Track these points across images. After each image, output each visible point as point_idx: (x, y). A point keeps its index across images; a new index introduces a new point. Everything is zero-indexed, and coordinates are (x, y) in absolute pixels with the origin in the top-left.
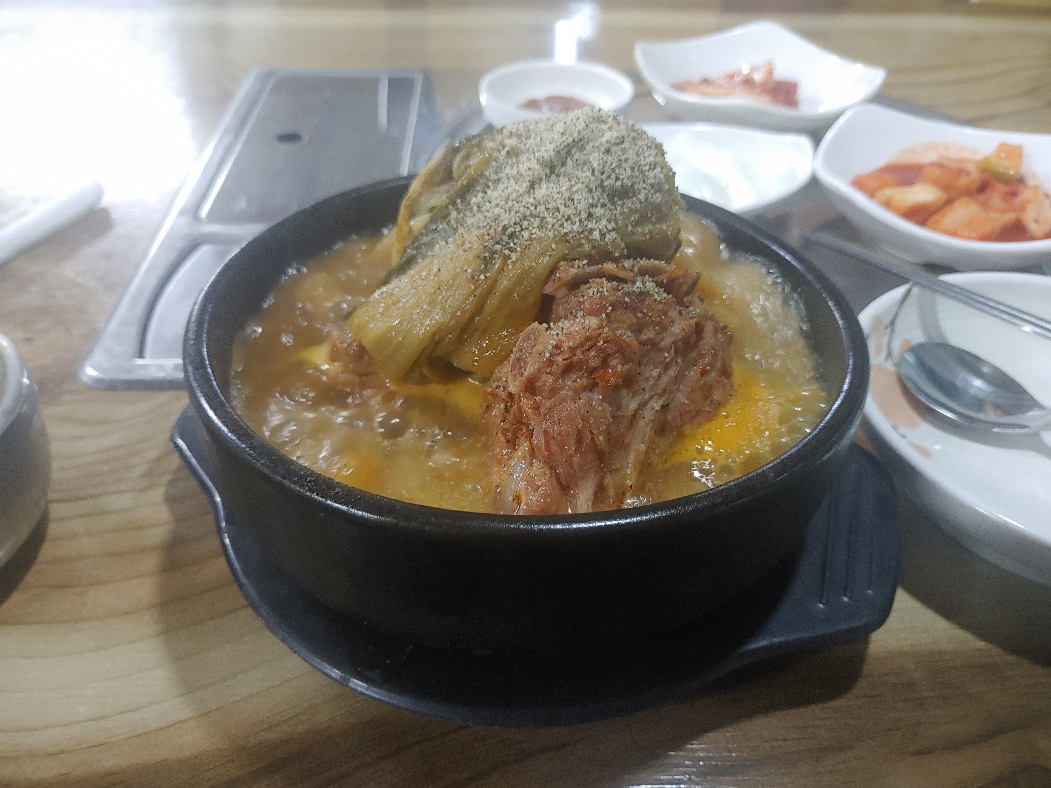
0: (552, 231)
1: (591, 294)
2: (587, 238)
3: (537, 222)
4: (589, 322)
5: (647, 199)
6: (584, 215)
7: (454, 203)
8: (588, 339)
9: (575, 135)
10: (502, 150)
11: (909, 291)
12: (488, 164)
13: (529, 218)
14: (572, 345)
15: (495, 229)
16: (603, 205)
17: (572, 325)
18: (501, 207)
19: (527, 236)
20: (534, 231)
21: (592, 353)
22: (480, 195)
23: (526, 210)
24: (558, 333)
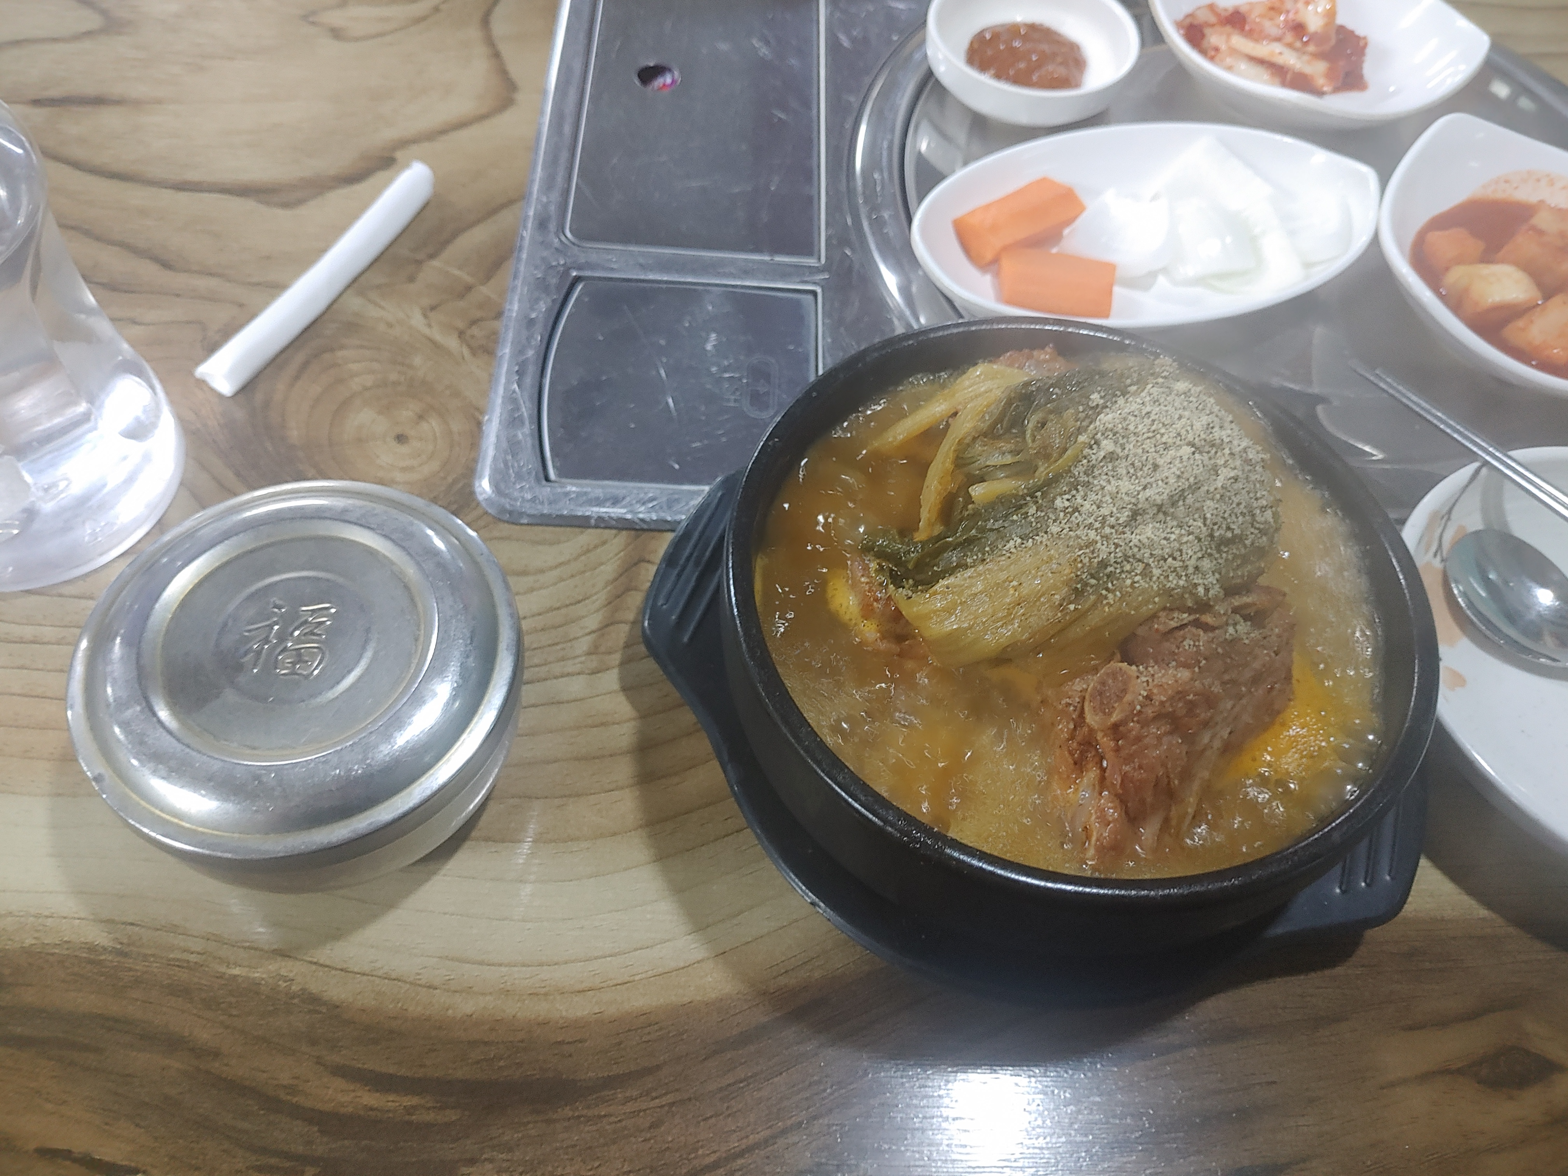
0: (1157, 583)
1: (1187, 647)
2: (1191, 593)
3: (1140, 567)
4: (1181, 674)
5: (1253, 544)
6: (1191, 570)
7: (1033, 496)
8: (1179, 692)
9: (1192, 480)
10: (1095, 446)
11: (1477, 472)
12: (1077, 460)
13: (1131, 560)
14: (1163, 699)
15: (1090, 559)
16: (1210, 555)
17: (1163, 675)
18: (1096, 529)
19: (1128, 582)
20: (1137, 578)
21: (1180, 705)
22: (1067, 497)
23: (1128, 548)
24: (1147, 681)
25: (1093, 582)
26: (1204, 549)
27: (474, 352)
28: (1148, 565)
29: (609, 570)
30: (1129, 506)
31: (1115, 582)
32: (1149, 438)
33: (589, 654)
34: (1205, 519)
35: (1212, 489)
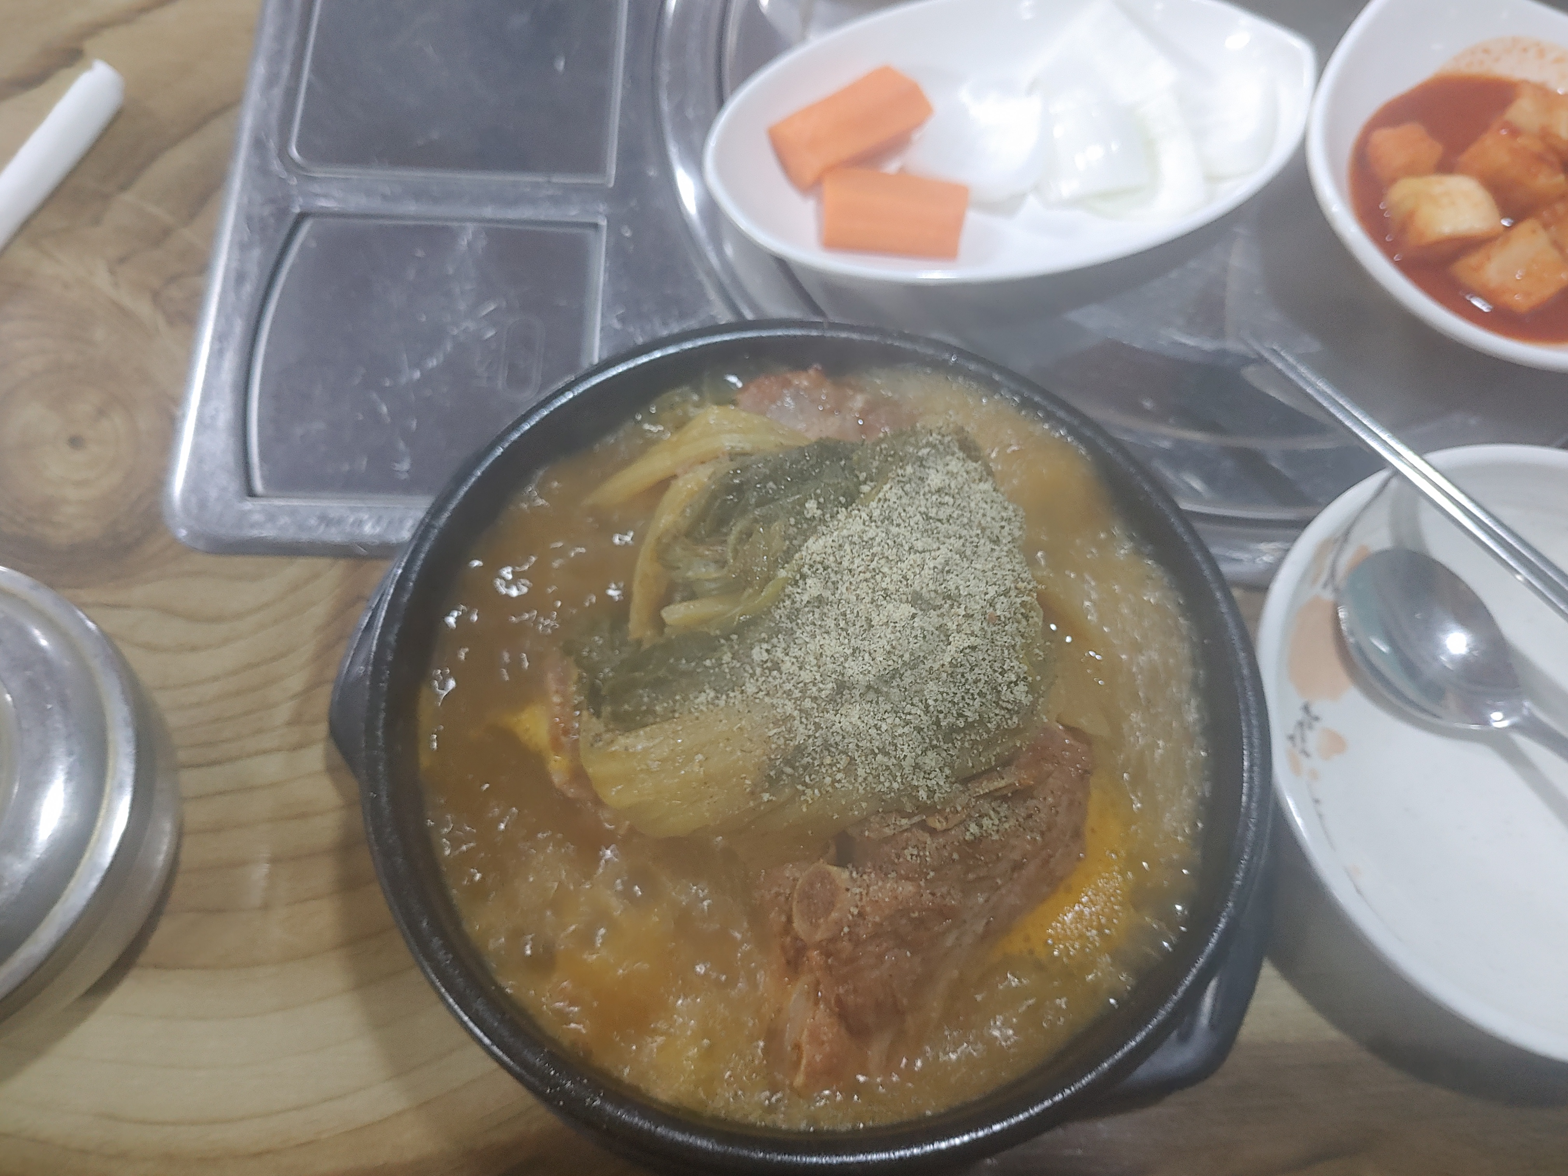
0: (864, 784)
1: (909, 858)
2: (910, 795)
3: (844, 761)
4: (903, 888)
7: (728, 639)
8: (899, 910)
10: (801, 582)
11: (1385, 484)
12: (777, 600)
13: (833, 750)
14: (877, 919)
15: (786, 739)
16: (934, 747)
17: (880, 888)
18: (796, 699)
19: (828, 780)
20: (839, 776)
21: (904, 921)
22: (765, 646)
23: (829, 734)
24: (861, 894)
25: (789, 770)
26: (928, 741)
27: (171, 321)
28: (852, 759)
29: (320, 612)
30: (833, 676)
31: (813, 776)
32: (866, 580)
33: (290, 723)
34: (927, 706)
35: (936, 666)
